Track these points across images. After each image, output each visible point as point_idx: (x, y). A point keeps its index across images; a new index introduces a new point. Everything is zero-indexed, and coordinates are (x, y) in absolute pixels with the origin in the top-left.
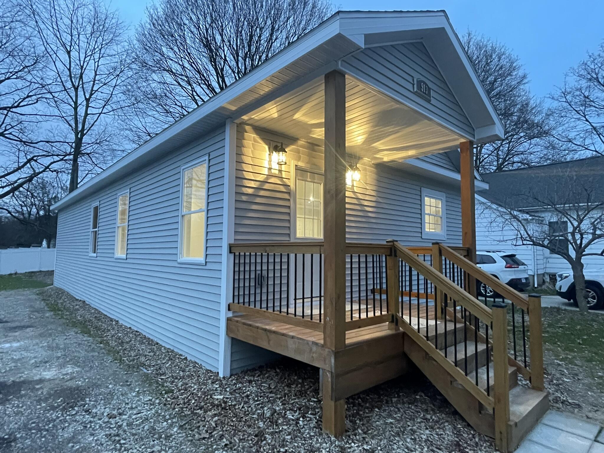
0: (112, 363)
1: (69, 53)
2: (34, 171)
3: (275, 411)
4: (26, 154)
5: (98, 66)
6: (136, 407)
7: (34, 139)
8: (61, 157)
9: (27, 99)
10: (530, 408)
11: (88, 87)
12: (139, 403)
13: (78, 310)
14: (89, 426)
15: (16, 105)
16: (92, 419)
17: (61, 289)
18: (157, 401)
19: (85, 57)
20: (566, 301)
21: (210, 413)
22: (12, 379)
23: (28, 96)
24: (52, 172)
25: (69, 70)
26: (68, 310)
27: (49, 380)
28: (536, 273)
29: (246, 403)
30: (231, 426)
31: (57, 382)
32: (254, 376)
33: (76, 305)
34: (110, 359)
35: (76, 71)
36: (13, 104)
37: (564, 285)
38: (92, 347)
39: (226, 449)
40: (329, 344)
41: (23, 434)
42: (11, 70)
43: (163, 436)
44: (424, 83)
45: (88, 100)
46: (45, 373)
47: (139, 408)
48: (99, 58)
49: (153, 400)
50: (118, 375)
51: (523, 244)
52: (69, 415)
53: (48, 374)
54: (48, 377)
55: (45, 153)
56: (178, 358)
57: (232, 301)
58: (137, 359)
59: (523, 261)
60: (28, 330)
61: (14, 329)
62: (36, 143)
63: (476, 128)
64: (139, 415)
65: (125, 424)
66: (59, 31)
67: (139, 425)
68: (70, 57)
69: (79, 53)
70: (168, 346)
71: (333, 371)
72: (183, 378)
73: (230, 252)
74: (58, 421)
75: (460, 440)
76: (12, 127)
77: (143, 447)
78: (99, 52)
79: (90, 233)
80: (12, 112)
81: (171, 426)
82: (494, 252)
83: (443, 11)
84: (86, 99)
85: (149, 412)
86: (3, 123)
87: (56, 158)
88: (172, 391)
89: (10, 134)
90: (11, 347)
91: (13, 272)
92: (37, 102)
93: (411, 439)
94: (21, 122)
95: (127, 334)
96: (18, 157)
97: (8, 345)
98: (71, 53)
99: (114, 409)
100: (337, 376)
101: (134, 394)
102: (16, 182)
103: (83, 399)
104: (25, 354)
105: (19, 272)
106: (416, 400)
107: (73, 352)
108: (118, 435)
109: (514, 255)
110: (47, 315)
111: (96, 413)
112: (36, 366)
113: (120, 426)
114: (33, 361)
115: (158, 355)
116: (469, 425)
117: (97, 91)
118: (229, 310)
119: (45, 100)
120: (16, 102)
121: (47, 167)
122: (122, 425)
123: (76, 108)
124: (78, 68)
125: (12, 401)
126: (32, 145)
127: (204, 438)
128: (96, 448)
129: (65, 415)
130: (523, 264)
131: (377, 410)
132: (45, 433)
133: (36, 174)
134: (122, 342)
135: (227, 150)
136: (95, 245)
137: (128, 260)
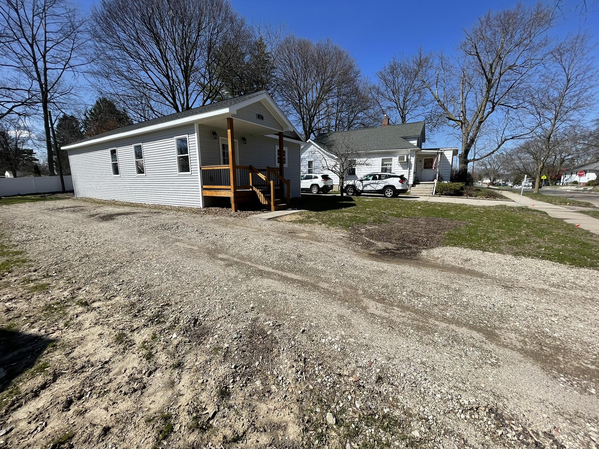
1: (17, 10)
25: (21, 28)
40: (232, 191)
44: (260, 115)
45: (44, 57)
63: (284, 127)
68: (18, 15)
73: (201, 170)
79: (111, 164)
84: (42, 55)
118: (202, 188)
123: (35, 63)
135: (196, 134)
136: (116, 171)
137: (147, 176)
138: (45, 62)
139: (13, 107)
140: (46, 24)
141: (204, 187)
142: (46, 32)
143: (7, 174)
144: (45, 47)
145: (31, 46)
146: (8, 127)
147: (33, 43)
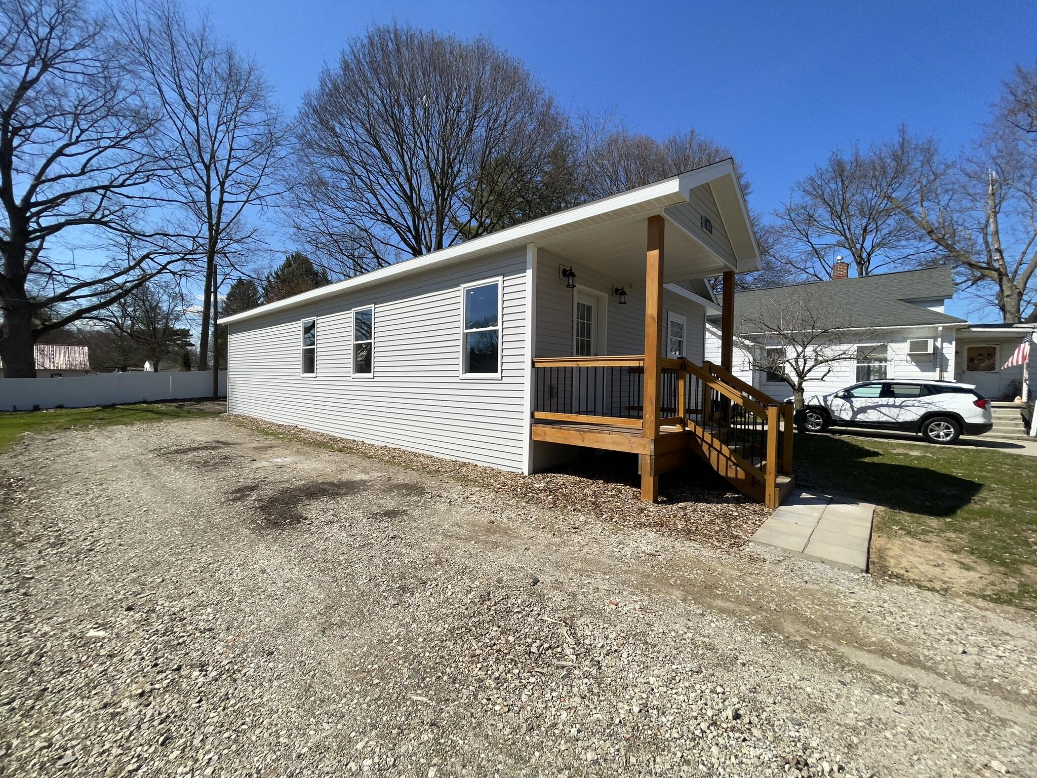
6: (475, 494)
7: (148, 230)
9: (134, 177)
17: (245, 416)
23: (136, 173)
25: (198, 141)
27: (371, 480)
31: (379, 481)
40: (648, 436)
44: (709, 221)
45: (222, 184)
46: (359, 476)
47: (478, 494)
52: (427, 498)
53: (363, 477)
54: (366, 479)
57: (534, 411)
62: (150, 236)
63: (739, 260)
64: (484, 497)
68: (197, 125)
71: (652, 455)
73: (533, 367)
79: (300, 351)
84: (220, 182)
87: (175, 257)
90: (284, 461)
92: (147, 181)
97: (279, 460)
100: (655, 458)
101: (460, 487)
116: (744, 495)
118: (533, 418)
119: (157, 178)
121: (164, 267)
122: (479, 502)
123: (208, 194)
129: (423, 498)
135: (529, 273)
136: (309, 364)
137: (376, 379)
138: (223, 191)
139: (169, 263)
140: (233, 138)
141: (539, 415)
142: (231, 149)
143: (147, 365)
144: (227, 170)
145: (207, 168)
146: (160, 295)
147: (210, 164)
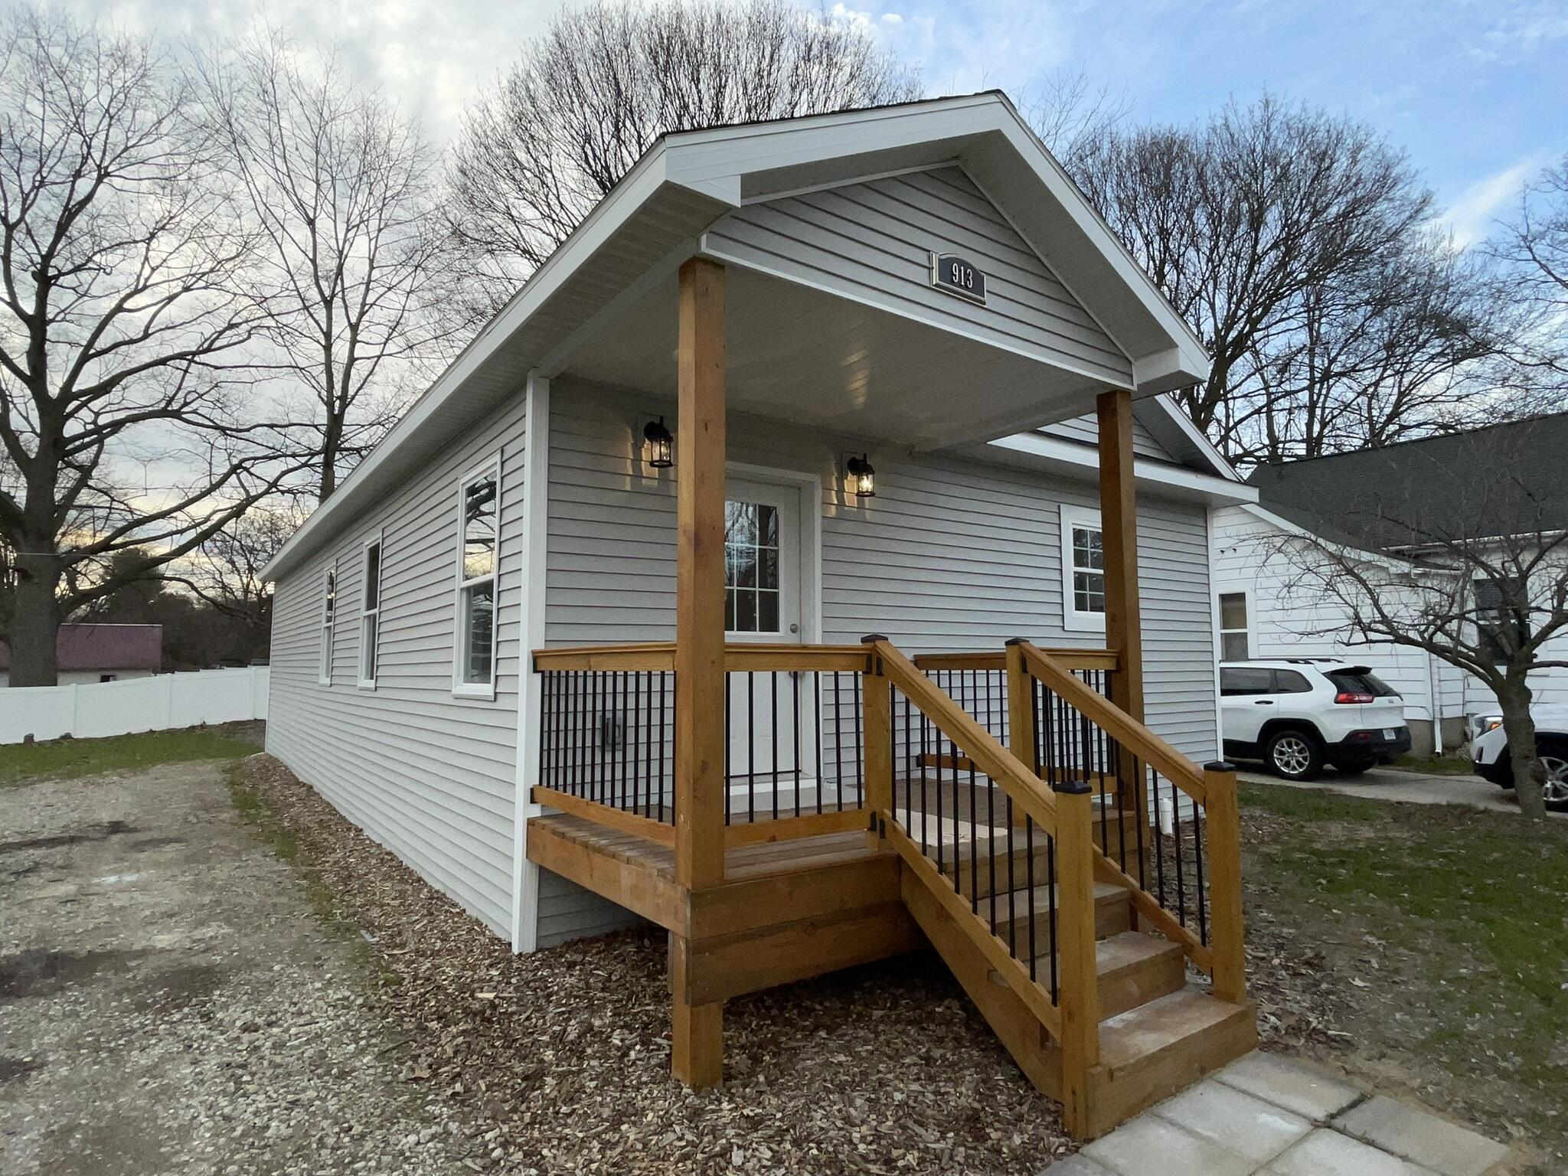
0: (307, 920)
1: (311, 223)
2: (247, 492)
3: (591, 1028)
4: (230, 455)
5: (376, 248)
6: (309, 1012)
7: (246, 418)
8: (303, 460)
9: (228, 333)
10: (1173, 1040)
11: (355, 298)
12: (320, 1003)
13: (293, 805)
14: (196, 1045)
15: (206, 346)
16: (207, 1032)
17: (277, 760)
18: (360, 1001)
19: (348, 230)
20: (1497, 787)
21: (453, 1029)
22: (89, 947)
23: (231, 326)
24: (283, 492)
25: (314, 261)
26: (269, 804)
27: (162, 951)
28: (1438, 716)
29: (540, 1009)
30: (487, 1056)
31: (173, 956)
32: (585, 953)
33: (293, 795)
34: (310, 909)
35: (328, 264)
36: (202, 345)
37: (1490, 745)
38: (282, 886)
39: (452, 1102)
40: (682, 878)
41: (61, 1055)
42: (194, 270)
43: (335, 1071)
44: (961, 263)
45: (354, 328)
46: (160, 937)
47: (314, 1014)
48: (380, 230)
49: (352, 998)
50: (307, 944)
51: (1369, 641)
52: (167, 1022)
53: (163, 940)
54: (159, 945)
55: (269, 452)
56: (446, 912)
57: (537, 782)
58: (363, 912)
59: (1391, 685)
60: (168, 848)
61: (139, 846)
62: (248, 430)
63: (1136, 359)
64: (307, 1028)
65: (269, 1044)
66: (289, 176)
67: (297, 1048)
68: (313, 232)
69: (335, 221)
70: (437, 886)
71: (689, 937)
72: (436, 954)
73: (535, 671)
74: (140, 1032)
75: (983, 1109)
76: (201, 396)
77: (281, 1091)
78: (377, 216)
79: (321, 633)
80: (196, 363)
81: (361, 1052)
82: (1306, 662)
83: (998, 91)
84: (350, 324)
85: (329, 1023)
86: (179, 388)
87: (293, 463)
88: (400, 981)
89: (195, 412)
90: (119, 881)
91: (197, 723)
92: (249, 337)
93: (869, 1100)
94: (216, 386)
95: (367, 858)
96: (210, 464)
97: (113, 879)
98: (318, 224)
99: (261, 1014)
100: (696, 949)
101: (318, 985)
102: (207, 519)
103: (208, 992)
104: (139, 897)
105: (209, 722)
106: (931, 1016)
107: (238, 895)
108: (243, 1066)
109: (1367, 670)
110: (224, 816)
111: (222, 1020)
112: (149, 922)
113: (257, 1048)
114: (148, 912)
115: (410, 905)
116: (1022, 1076)
117: (374, 304)
118: (533, 801)
119: (265, 331)
120: (206, 340)
121: (274, 484)
122: (263, 1045)
123: (328, 348)
124: (332, 253)
125: (71, 991)
126: (240, 435)
127: (416, 1080)
128: (189, 1088)
129: (158, 1022)
130: (1387, 692)
131: (823, 1034)
132: (104, 1055)
133: (250, 500)
134: (350, 876)
135: (528, 440)
137: (377, 692)
138: (354, 342)
141: (541, 795)
144: (364, 301)
145: (328, 302)
